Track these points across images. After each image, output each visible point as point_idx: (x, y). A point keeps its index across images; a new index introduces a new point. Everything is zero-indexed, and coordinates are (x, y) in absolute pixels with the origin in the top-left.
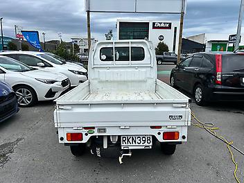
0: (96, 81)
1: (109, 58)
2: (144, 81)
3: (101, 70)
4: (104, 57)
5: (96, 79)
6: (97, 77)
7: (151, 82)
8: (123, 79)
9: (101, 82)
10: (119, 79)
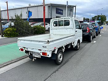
0: (52, 34)
3: (54, 30)
9: (54, 34)
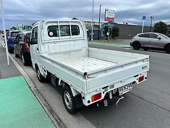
1: (55, 35)
2: (81, 50)
4: (51, 34)
5: (46, 52)
6: (47, 51)
7: (84, 50)
8: (67, 50)
10: (65, 50)
